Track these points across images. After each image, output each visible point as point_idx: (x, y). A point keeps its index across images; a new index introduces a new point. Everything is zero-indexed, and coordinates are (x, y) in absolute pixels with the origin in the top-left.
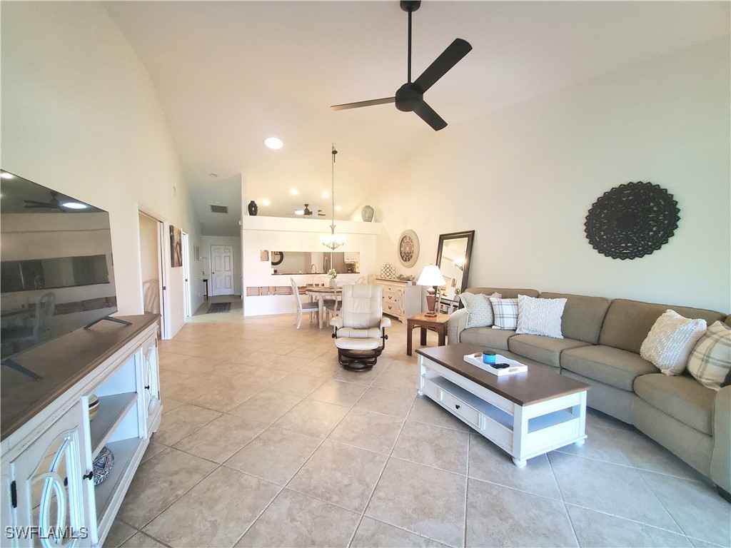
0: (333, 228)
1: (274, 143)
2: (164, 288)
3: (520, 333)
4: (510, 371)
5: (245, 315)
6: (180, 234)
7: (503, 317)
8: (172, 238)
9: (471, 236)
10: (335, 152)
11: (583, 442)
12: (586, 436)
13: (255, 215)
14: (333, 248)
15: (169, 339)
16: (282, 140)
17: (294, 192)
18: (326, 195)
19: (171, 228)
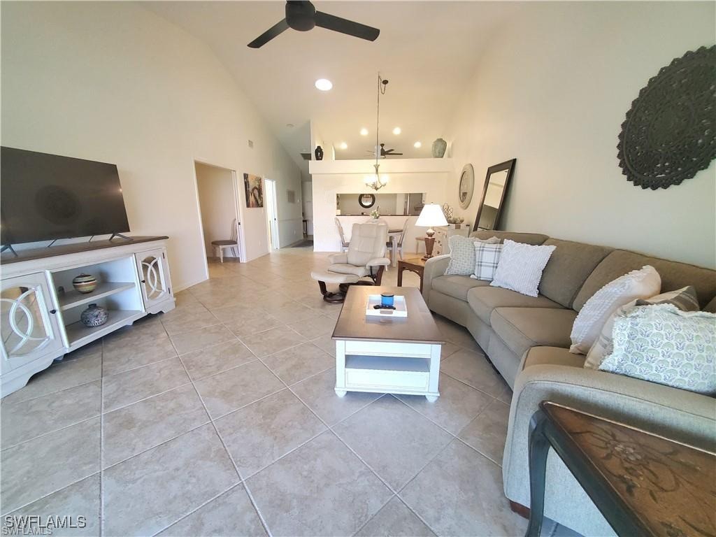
0: (377, 167)
1: (324, 85)
2: (239, 224)
3: (495, 285)
4: (381, 312)
5: (314, 251)
6: (260, 180)
7: (481, 265)
8: (246, 184)
9: (511, 166)
10: (385, 82)
11: (435, 399)
12: (439, 395)
13: (321, 159)
14: (377, 189)
15: (245, 262)
16: (331, 81)
17: (364, 132)
18: (397, 131)
19: (246, 176)
